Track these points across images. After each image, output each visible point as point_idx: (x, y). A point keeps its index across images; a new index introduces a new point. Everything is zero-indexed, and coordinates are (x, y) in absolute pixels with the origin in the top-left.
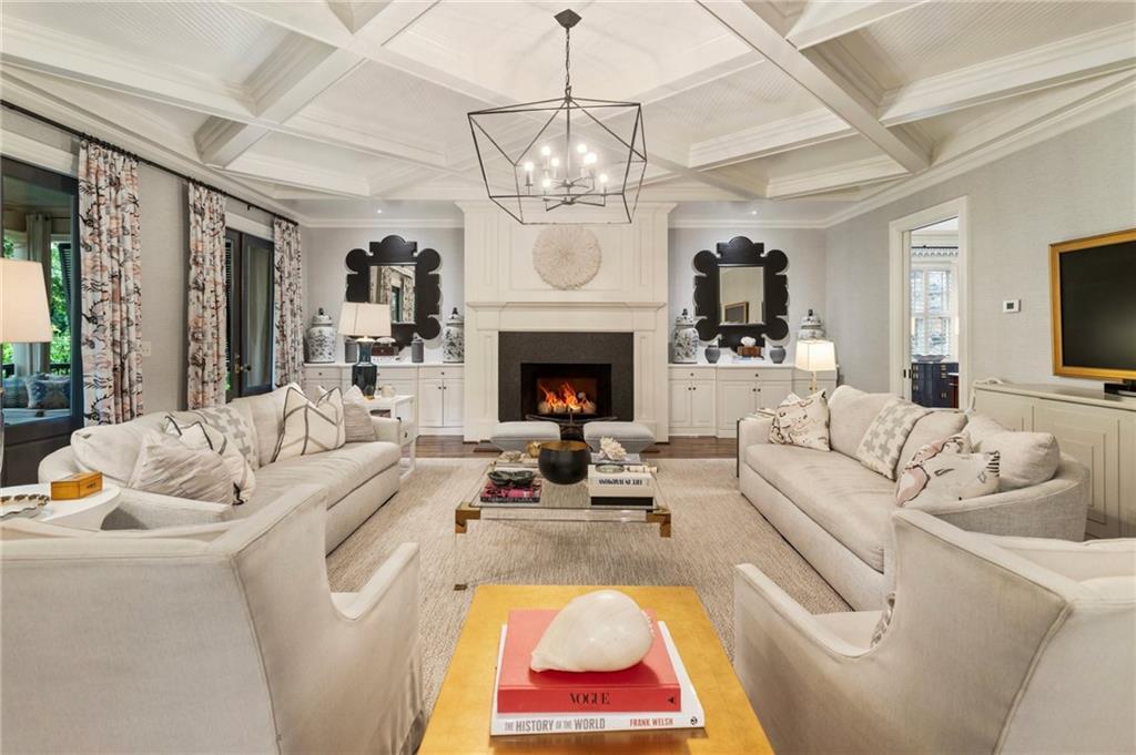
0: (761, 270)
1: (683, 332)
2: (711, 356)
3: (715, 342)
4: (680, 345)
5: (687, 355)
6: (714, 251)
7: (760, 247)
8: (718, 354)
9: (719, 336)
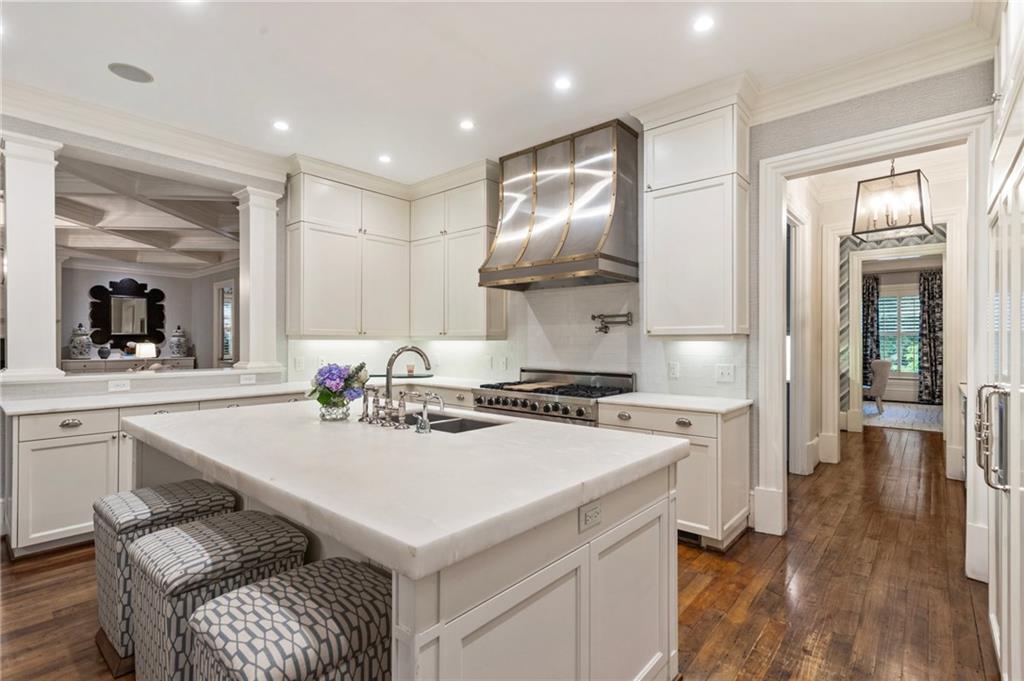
0: (144, 301)
1: (78, 339)
2: (103, 354)
3: (108, 346)
4: (75, 347)
5: (81, 353)
6: (107, 286)
7: (144, 286)
8: (109, 353)
9: (112, 342)
